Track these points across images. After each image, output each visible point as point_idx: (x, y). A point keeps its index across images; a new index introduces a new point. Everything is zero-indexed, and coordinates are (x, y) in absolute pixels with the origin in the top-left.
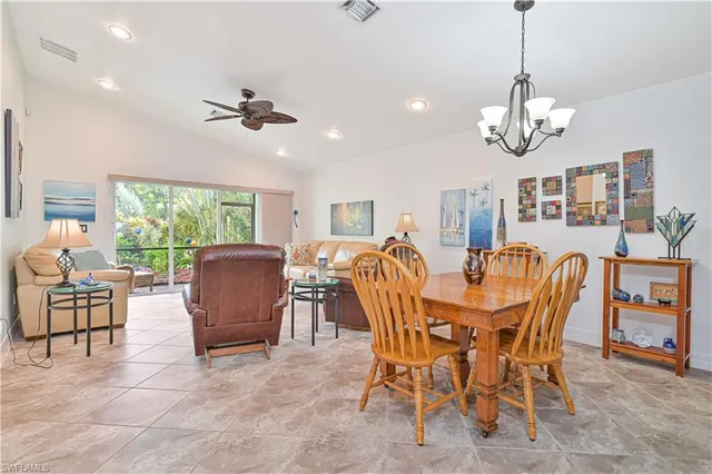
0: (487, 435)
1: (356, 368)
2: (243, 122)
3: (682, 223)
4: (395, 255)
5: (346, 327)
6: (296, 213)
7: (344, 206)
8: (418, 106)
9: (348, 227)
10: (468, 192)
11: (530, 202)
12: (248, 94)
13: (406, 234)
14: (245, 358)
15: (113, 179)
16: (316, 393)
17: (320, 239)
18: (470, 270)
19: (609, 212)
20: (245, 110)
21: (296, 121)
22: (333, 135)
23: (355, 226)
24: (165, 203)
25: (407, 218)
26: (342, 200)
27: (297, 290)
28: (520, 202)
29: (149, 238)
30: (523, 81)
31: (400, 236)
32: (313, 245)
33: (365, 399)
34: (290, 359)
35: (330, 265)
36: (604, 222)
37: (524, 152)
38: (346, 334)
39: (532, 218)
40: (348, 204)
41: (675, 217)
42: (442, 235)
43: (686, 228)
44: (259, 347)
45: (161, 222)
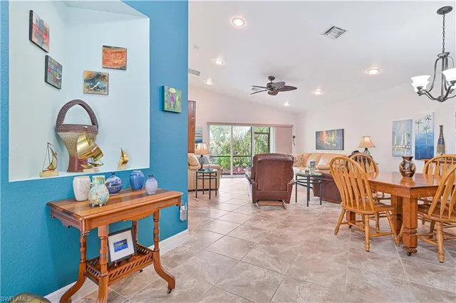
0: (410, 254)
1: (332, 218)
2: (269, 93)
4: (356, 160)
5: (326, 201)
6: (294, 137)
7: (324, 133)
8: (374, 72)
9: (327, 145)
10: (414, 122)
12: (272, 78)
13: (366, 149)
14: (274, 208)
15: (209, 124)
16: (311, 225)
17: (309, 152)
18: (404, 169)
20: (270, 87)
21: (296, 88)
22: (318, 92)
23: (331, 144)
24: (224, 134)
25: (367, 139)
26: (324, 128)
27: (299, 178)
29: (217, 151)
30: (444, 57)
31: (362, 150)
32: (305, 155)
33: (337, 230)
34: (296, 210)
35: (317, 167)
37: (445, 99)
38: (326, 204)
40: (327, 132)
42: (393, 149)
44: (280, 204)
45: (221, 143)
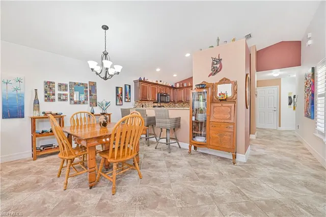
3: (107, 104)
11: (51, 92)
19: (85, 100)
28: (46, 92)
36: (84, 103)
39: (53, 100)
41: (104, 103)
43: (108, 105)
